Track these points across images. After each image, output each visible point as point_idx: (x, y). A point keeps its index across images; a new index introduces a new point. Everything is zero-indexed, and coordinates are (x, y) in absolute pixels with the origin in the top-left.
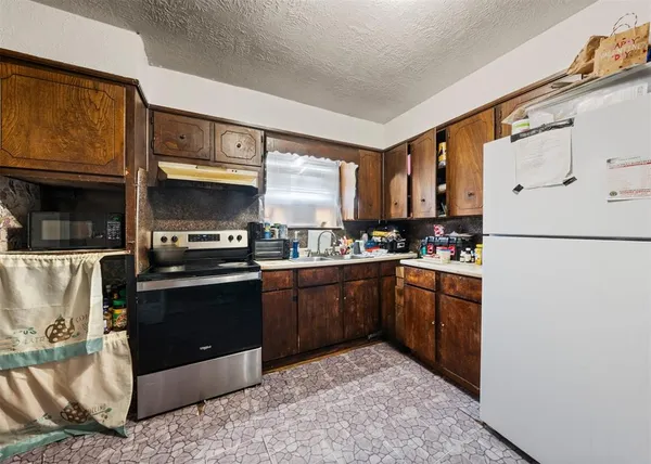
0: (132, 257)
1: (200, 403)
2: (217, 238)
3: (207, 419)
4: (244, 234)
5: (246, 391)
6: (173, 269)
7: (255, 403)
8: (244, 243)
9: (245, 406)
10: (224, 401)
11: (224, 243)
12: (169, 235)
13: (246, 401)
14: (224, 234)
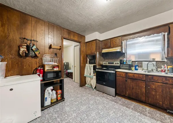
0: (96, 65)
1: (103, 93)
2: (113, 63)
3: (102, 95)
4: (119, 62)
5: (111, 96)
6: (104, 68)
7: (110, 98)
8: (119, 65)
9: (108, 98)
10: (107, 95)
11: (114, 65)
12: (105, 62)
13: (109, 97)
14: (115, 62)
